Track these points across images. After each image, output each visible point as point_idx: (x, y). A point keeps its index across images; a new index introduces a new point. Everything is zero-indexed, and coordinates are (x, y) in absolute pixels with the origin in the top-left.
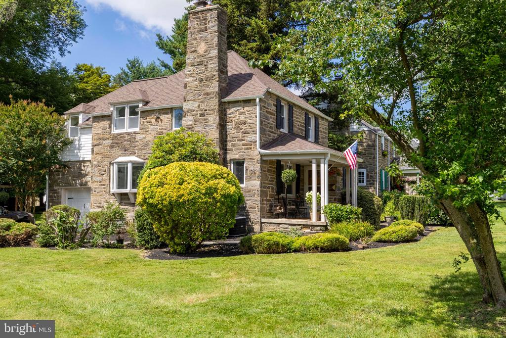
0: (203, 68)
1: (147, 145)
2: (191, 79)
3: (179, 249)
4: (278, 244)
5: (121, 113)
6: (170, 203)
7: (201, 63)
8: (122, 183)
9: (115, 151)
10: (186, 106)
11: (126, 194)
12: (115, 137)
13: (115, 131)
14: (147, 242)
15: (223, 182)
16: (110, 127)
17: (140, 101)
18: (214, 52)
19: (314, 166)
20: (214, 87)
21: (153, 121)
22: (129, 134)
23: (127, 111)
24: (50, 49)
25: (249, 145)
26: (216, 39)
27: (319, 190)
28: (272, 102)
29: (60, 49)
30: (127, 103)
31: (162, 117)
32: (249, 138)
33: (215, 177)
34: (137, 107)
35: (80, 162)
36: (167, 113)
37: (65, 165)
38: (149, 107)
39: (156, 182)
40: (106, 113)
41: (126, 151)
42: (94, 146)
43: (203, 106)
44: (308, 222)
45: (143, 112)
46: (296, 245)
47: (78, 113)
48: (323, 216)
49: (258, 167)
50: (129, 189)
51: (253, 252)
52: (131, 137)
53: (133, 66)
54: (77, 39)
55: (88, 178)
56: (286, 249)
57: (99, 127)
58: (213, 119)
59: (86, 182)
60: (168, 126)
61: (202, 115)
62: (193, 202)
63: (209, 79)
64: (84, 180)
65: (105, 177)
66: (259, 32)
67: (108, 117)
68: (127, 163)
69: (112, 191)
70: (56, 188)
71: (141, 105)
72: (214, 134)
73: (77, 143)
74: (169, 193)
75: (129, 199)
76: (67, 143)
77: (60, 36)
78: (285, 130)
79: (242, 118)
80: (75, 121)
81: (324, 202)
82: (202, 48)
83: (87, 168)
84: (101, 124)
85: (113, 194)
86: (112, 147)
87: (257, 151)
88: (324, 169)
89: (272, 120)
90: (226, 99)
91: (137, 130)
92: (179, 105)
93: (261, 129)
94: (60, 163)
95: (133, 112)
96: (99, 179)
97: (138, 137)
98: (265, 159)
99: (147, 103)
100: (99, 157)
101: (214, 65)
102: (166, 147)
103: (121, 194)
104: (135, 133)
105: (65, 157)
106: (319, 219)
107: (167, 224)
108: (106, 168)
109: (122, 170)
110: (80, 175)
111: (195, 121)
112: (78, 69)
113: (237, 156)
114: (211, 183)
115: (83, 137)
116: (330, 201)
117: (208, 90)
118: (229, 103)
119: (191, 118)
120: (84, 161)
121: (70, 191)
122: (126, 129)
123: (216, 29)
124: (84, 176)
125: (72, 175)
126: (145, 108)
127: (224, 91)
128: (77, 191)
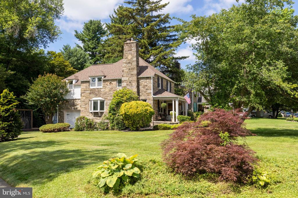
0: (130, 65)
1: (106, 93)
2: (125, 69)
3: (134, 129)
4: (167, 127)
5: (93, 79)
6: (134, 114)
7: (129, 63)
8: (95, 108)
9: (91, 95)
10: (123, 79)
12: (91, 90)
13: (91, 87)
15: (149, 107)
16: (89, 86)
17: (103, 76)
18: (135, 59)
19: (173, 102)
20: (135, 72)
21: (109, 84)
22: (97, 89)
23: (97, 79)
24: (40, 45)
25: (149, 94)
26: (135, 54)
27: (175, 110)
28: (156, 78)
30: (97, 76)
31: (112, 82)
32: (149, 91)
33: (146, 106)
34: (101, 78)
35: (74, 100)
36: (115, 81)
37: (67, 101)
38: (106, 78)
40: (88, 80)
41: (96, 95)
42: (82, 93)
43: (131, 79)
44: (171, 122)
45: (104, 80)
46: (172, 128)
47: (73, 79)
48: (177, 120)
49: (152, 102)
50: (99, 110)
51: (158, 130)
52: (99, 90)
53: (66, 49)
54: (54, 41)
55: (77, 106)
58: (135, 84)
59: (77, 108)
60: (115, 86)
61: (130, 82)
62: (141, 114)
63: (133, 69)
64: (76, 107)
65: (87, 106)
66: (144, 45)
67: (88, 82)
68: (98, 100)
69: (90, 111)
70: (62, 110)
71: (103, 77)
72: (135, 90)
73: (72, 92)
75: (98, 114)
76: (67, 92)
77: (44, 39)
78: (160, 88)
79: (146, 84)
80: (71, 83)
81: (177, 115)
82: (130, 57)
83: (78, 102)
84: (85, 85)
85: (91, 113)
86: (90, 94)
87: (152, 96)
88: (177, 103)
89: (156, 85)
90: (139, 77)
91: (101, 87)
92: (120, 78)
93: (153, 88)
94: (64, 100)
95: (100, 80)
96: (84, 107)
97: (102, 90)
98: (154, 99)
99: (105, 77)
100: (84, 98)
101: (135, 64)
102: (121, 95)
103: (95, 113)
104: (100, 88)
105: (67, 97)
106: (175, 121)
108: (87, 102)
109: (95, 103)
110: (74, 105)
111: (127, 85)
113: (144, 98)
114: (146, 108)
115: (75, 89)
116: (179, 115)
117: (132, 73)
118: (140, 78)
119: (125, 83)
120: (76, 99)
121: (68, 111)
122: (96, 87)
123: (135, 50)
124: (76, 105)
125: (70, 105)
126: (105, 79)
127: (139, 74)
128: (72, 111)
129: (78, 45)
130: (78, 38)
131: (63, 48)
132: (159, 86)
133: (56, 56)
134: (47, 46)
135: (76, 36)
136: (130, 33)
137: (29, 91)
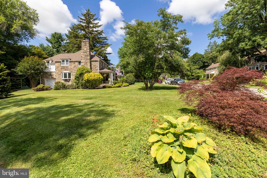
1: (71, 69)
2: (83, 55)
3: (93, 88)
4: (110, 86)
5: (63, 61)
6: (93, 79)
7: (85, 52)
8: (65, 77)
9: (62, 70)
10: (82, 61)
11: (67, 79)
12: (62, 67)
13: (62, 65)
16: (61, 64)
17: (69, 59)
18: (88, 50)
19: (110, 74)
20: (89, 57)
21: (73, 64)
22: (66, 66)
23: (65, 61)
24: (23, 40)
25: (97, 70)
26: (89, 48)
27: (111, 78)
28: (100, 61)
30: (66, 59)
31: (75, 63)
32: (97, 68)
36: (77, 62)
37: (46, 73)
40: (60, 61)
41: (66, 70)
42: (56, 68)
43: (86, 61)
47: (49, 60)
50: (68, 78)
51: (106, 88)
54: (34, 38)
55: (53, 76)
56: (111, 87)
57: (57, 64)
58: (89, 64)
60: (77, 65)
61: (86, 63)
63: (87, 56)
65: (60, 76)
67: (60, 62)
68: (67, 73)
69: (62, 79)
70: (43, 78)
72: (89, 67)
73: (49, 67)
75: (67, 80)
76: (46, 67)
77: (27, 37)
78: (102, 67)
79: (95, 64)
80: (48, 62)
81: (112, 80)
82: (85, 49)
83: (54, 74)
84: (58, 63)
85: (63, 79)
86: (61, 69)
88: (112, 74)
89: (100, 65)
90: (91, 60)
91: (69, 65)
92: (80, 60)
93: (99, 67)
94: (44, 72)
95: (67, 61)
96: (58, 76)
97: (69, 67)
98: (100, 72)
99: (70, 59)
100: (58, 71)
101: (88, 53)
102: (82, 70)
103: (65, 79)
105: (46, 71)
106: (111, 83)
108: (60, 74)
109: (65, 75)
110: (51, 75)
112: (30, 46)
114: (99, 76)
115: (51, 66)
117: (87, 58)
118: (92, 61)
119: (83, 64)
120: (52, 72)
121: (47, 79)
122: (65, 65)
123: (89, 45)
124: (53, 75)
125: (49, 75)
126: (70, 61)
127: (91, 58)
128: (50, 79)
129: (48, 45)
130: (48, 41)
131: (39, 45)
132: (101, 66)
133: (36, 48)
134: (29, 41)
135: (47, 40)
136: (82, 38)
137: (18, 66)
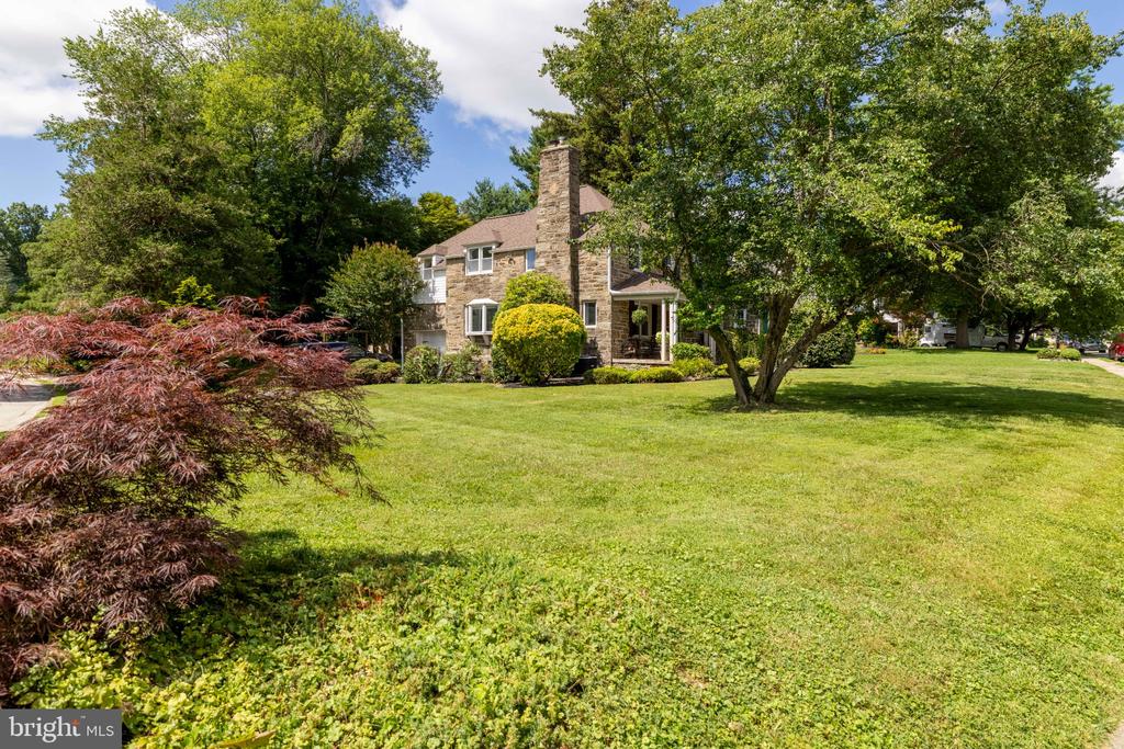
0: (555, 209)
1: (500, 287)
2: (543, 220)
3: (529, 381)
5: (474, 254)
6: (521, 340)
7: (553, 204)
8: (476, 326)
9: (469, 293)
10: (539, 248)
11: (481, 337)
12: (468, 280)
13: (469, 274)
14: (503, 377)
15: (567, 321)
16: (464, 270)
17: (491, 243)
18: (566, 193)
19: (663, 306)
20: (566, 228)
21: (507, 263)
22: (482, 276)
23: (480, 253)
25: (601, 287)
26: (568, 180)
27: (668, 330)
29: (405, 179)
30: (482, 244)
31: (516, 259)
32: (600, 279)
33: (560, 317)
34: (491, 248)
35: (435, 305)
36: (519, 255)
37: (419, 308)
38: (502, 249)
39: (509, 322)
40: (460, 255)
41: (480, 293)
42: (448, 288)
43: (555, 247)
44: (658, 362)
45: (496, 254)
46: (633, 377)
47: (432, 255)
48: (671, 356)
49: (609, 307)
50: (483, 332)
52: (485, 280)
53: (483, 190)
55: (443, 322)
56: (624, 380)
57: (453, 269)
58: (565, 261)
59: (441, 326)
60: (520, 267)
61: (554, 256)
62: (541, 338)
63: (561, 220)
64: (439, 323)
65: (459, 320)
66: (619, 161)
67: (462, 259)
68: (481, 305)
69: (467, 334)
70: (410, 331)
71: (494, 247)
72: (565, 275)
73: (431, 285)
74: (520, 331)
75: (484, 341)
76: (420, 286)
78: (640, 270)
79: (593, 259)
80: (428, 263)
81: (673, 341)
82: (554, 189)
83: (442, 311)
84: (454, 267)
85: (468, 337)
86: (466, 289)
87: (609, 292)
88: (673, 309)
90: (578, 240)
91: (490, 272)
92: (531, 246)
93: (612, 269)
94: (414, 306)
95: (486, 254)
96: (454, 321)
97: (492, 279)
98: (616, 299)
99: (500, 244)
100: (453, 300)
101: (565, 206)
102: (519, 290)
103: (476, 337)
104: (489, 275)
105: (420, 300)
106: (668, 358)
107: (519, 358)
108: (460, 311)
109: (476, 313)
110: (435, 318)
111: (548, 263)
112: (423, 200)
113: (589, 298)
114: (556, 322)
115: (437, 279)
116: (679, 341)
117: (560, 231)
118: (581, 243)
119: (543, 260)
120: (439, 304)
121: (425, 334)
122: (480, 272)
123: (567, 169)
124: (439, 319)
125: (426, 317)
126: (498, 250)
127: (576, 232)
128: (432, 334)
129: (518, 181)
130: (517, 164)
134: (411, 182)
135: (512, 159)
137: (328, 286)
